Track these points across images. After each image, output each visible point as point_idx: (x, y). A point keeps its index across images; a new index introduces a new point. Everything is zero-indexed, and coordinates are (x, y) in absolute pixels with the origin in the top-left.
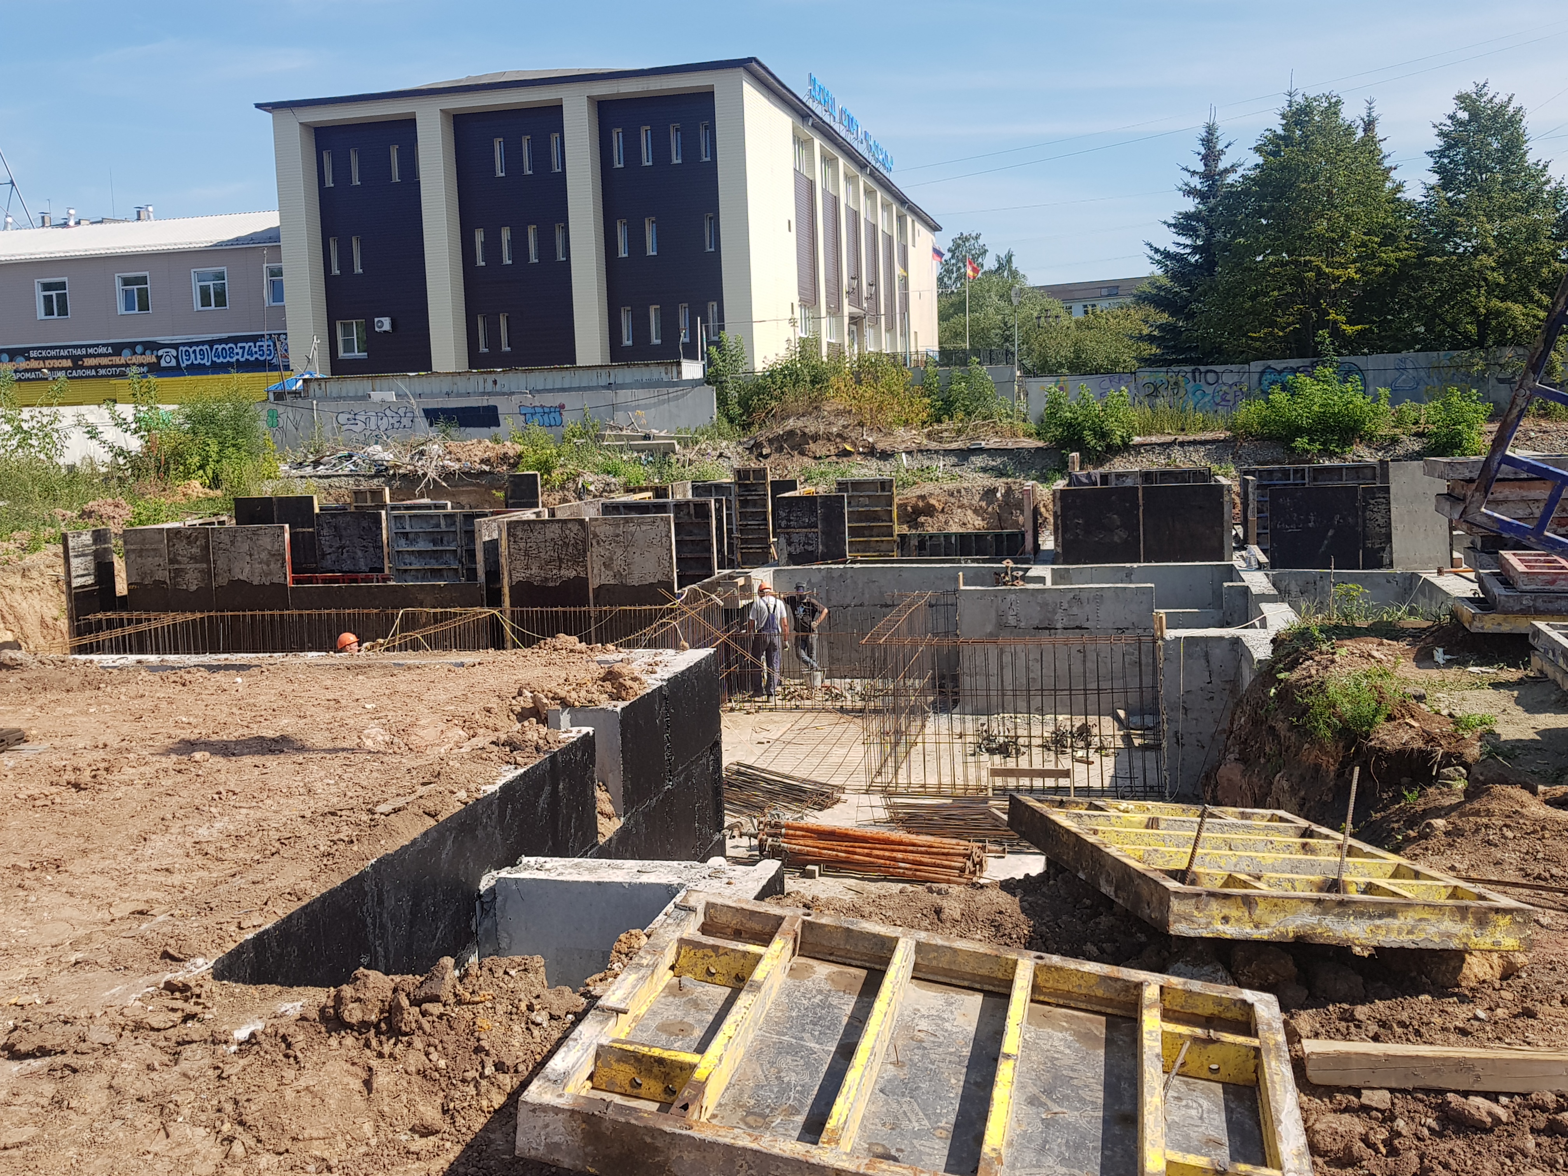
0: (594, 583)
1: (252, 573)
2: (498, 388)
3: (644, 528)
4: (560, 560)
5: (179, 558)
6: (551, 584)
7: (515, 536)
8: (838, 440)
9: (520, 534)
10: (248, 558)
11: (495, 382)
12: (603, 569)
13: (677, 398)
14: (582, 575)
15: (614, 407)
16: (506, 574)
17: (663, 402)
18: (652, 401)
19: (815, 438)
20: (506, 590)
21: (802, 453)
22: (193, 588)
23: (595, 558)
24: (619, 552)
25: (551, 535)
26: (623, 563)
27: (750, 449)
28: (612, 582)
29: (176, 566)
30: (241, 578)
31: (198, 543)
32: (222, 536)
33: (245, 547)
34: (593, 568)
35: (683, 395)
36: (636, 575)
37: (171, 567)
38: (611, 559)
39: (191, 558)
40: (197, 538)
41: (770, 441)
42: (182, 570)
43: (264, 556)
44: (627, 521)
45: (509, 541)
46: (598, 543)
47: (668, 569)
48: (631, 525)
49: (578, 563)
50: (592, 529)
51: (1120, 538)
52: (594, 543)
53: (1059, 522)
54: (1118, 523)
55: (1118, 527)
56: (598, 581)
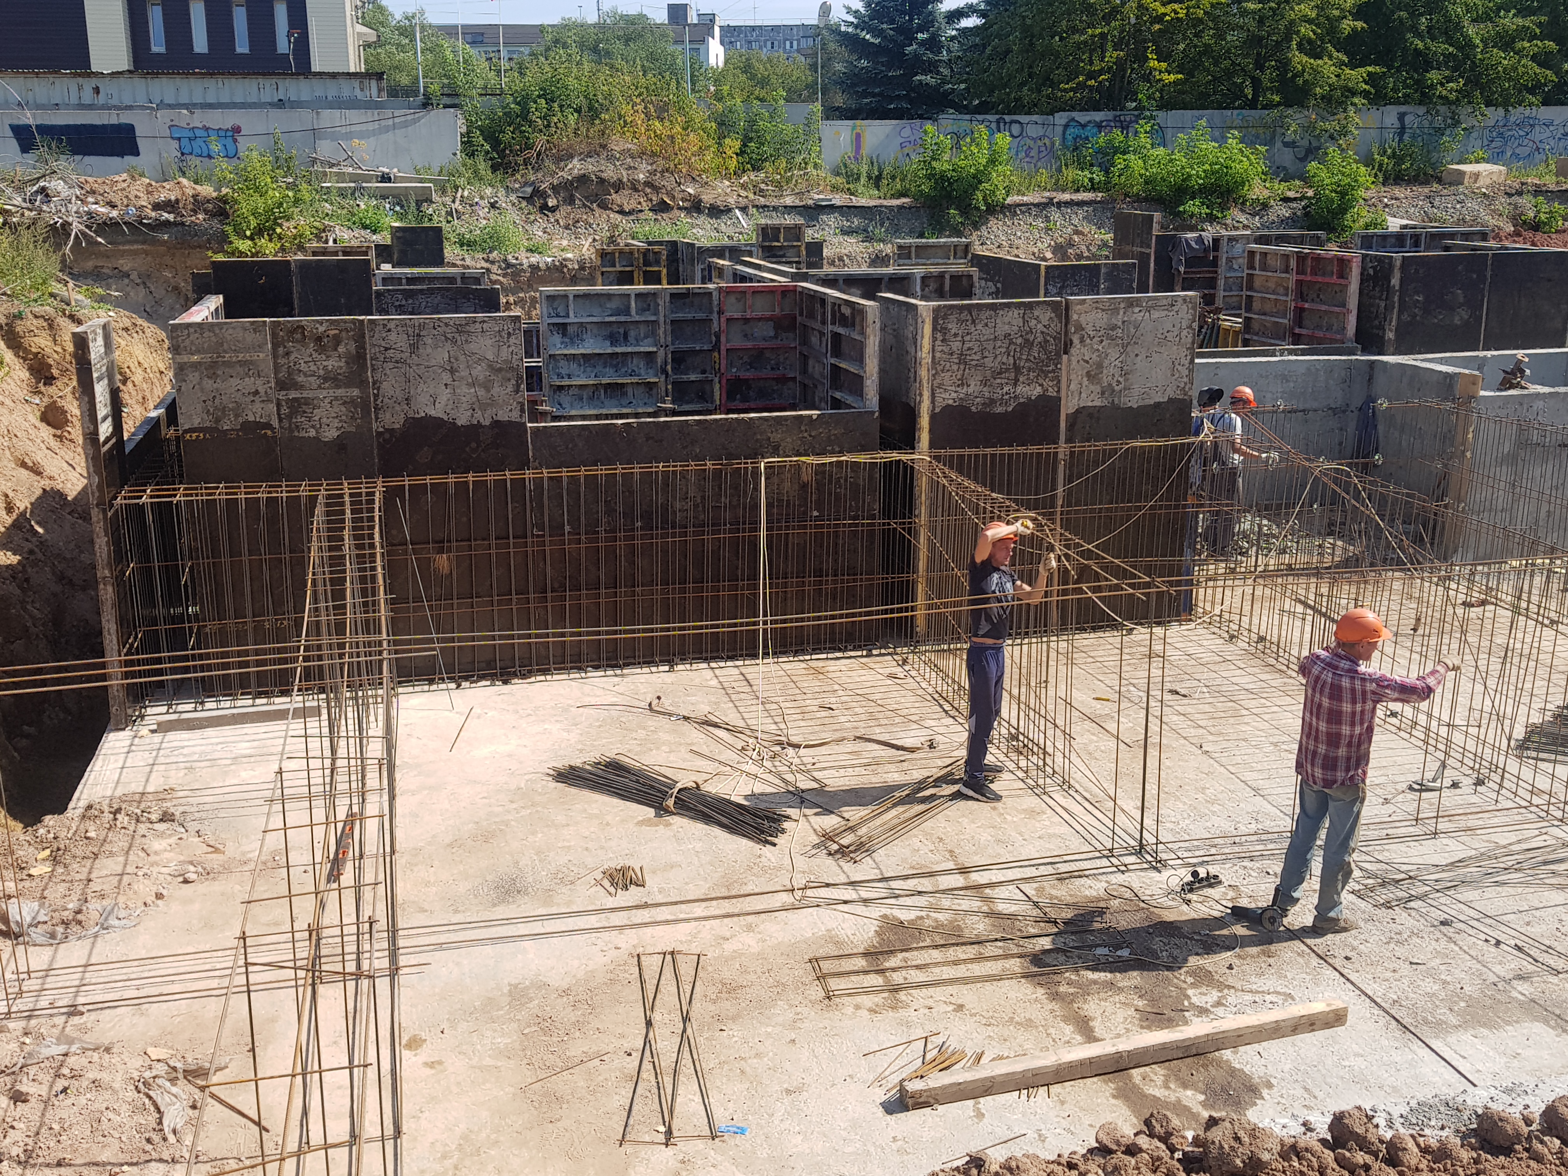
0: (1068, 406)
1: (456, 404)
2: (102, 99)
3: (1156, 314)
4: (1017, 369)
5: (301, 379)
6: (999, 410)
7: (944, 331)
8: (648, 190)
9: (953, 327)
10: (446, 377)
11: (97, 90)
12: (1085, 381)
13: (405, 125)
14: (1052, 393)
15: (315, 133)
16: (926, 394)
17: (387, 129)
18: (371, 127)
19: (618, 186)
20: (924, 421)
21: (604, 206)
22: (330, 434)
23: (1074, 363)
24: (1114, 354)
25: (1003, 328)
26: (1117, 372)
27: (529, 199)
28: (1098, 403)
29: (293, 394)
30: (433, 413)
31: (341, 349)
32: (393, 336)
33: (441, 355)
34: (1069, 381)
35: (415, 121)
36: (1137, 390)
37: (282, 395)
38: (1100, 366)
39: (326, 379)
40: (337, 340)
41: (554, 188)
42: (307, 402)
43: (480, 372)
44: (1131, 303)
45: (934, 339)
46: (1082, 341)
47: (1185, 380)
48: (1137, 310)
49: (1046, 374)
50: (1075, 317)
51: (1462, 318)
52: (1076, 340)
53: (1396, 299)
54: (1461, 300)
55: (1461, 305)
56: (1075, 401)
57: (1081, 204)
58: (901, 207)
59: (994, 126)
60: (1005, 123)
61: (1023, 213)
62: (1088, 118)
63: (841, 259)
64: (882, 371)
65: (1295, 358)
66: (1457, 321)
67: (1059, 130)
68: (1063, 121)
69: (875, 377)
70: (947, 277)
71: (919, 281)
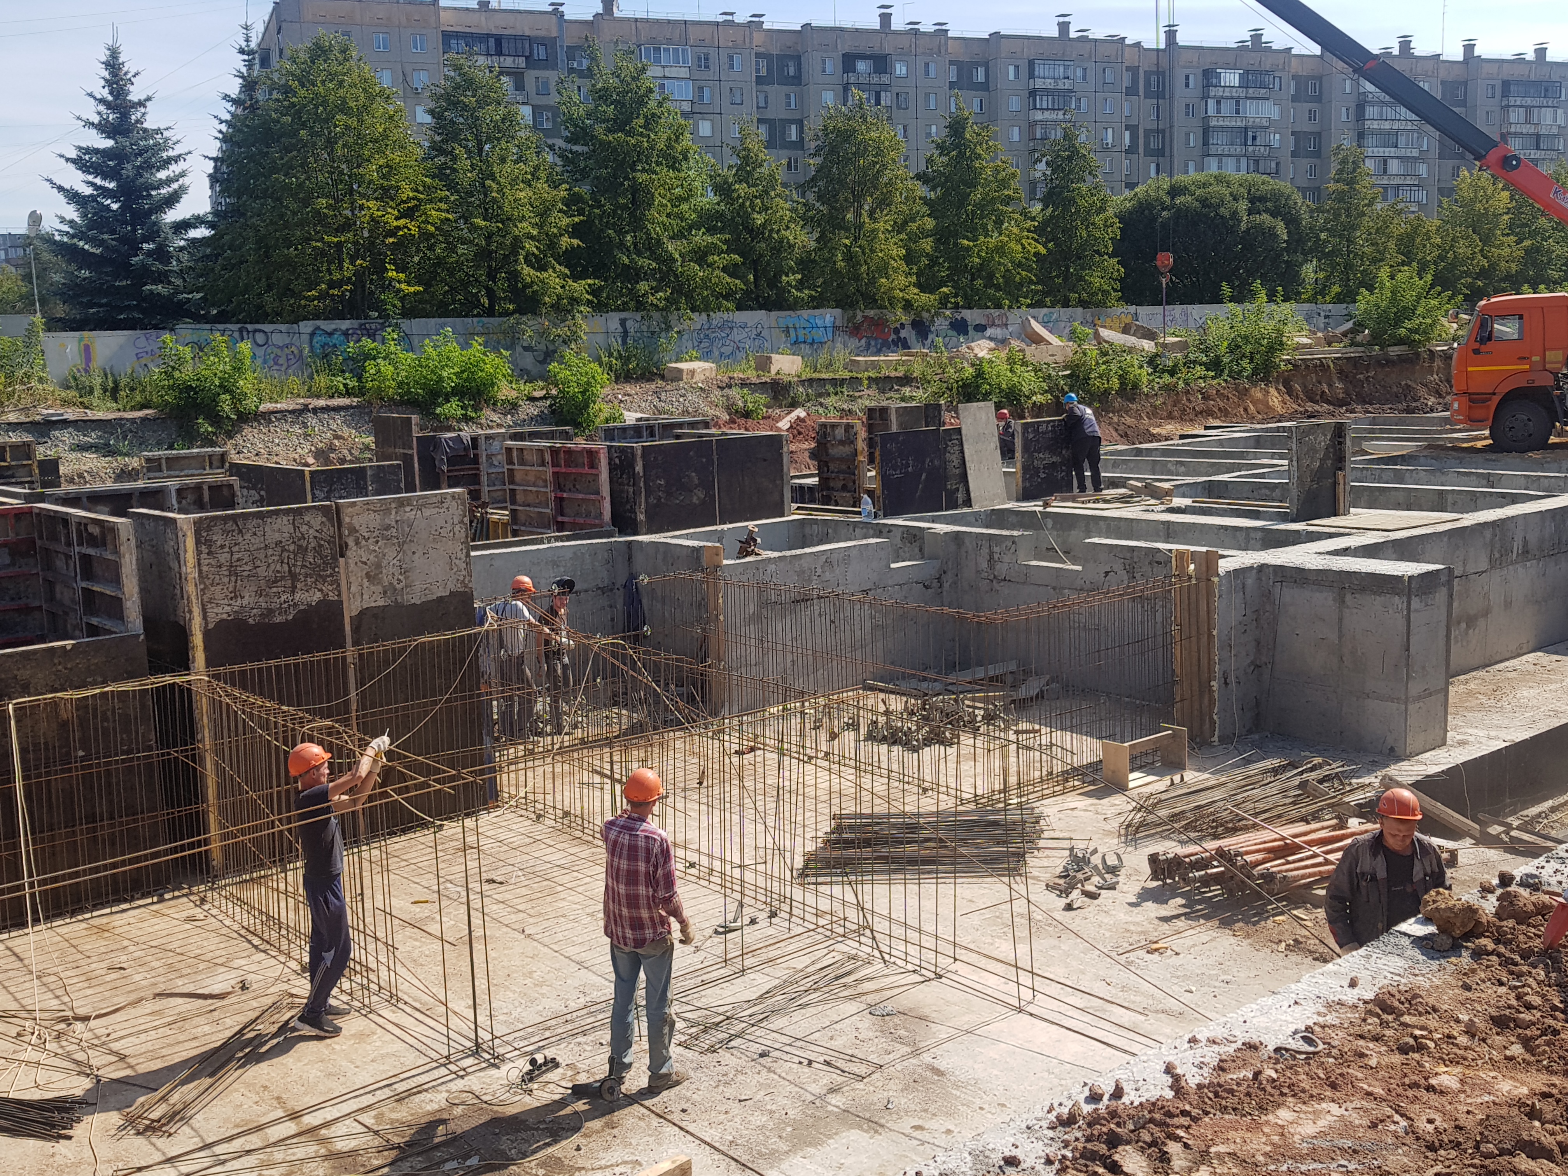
0: (351, 609)
3: (427, 512)
4: (294, 577)
6: (278, 619)
7: (209, 543)
9: (218, 538)
12: (366, 583)
14: (332, 597)
16: (196, 611)
20: (198, 639)
23: (352, 565)
24: (391, 553)
25: (273, 537)
26: (397, 571)
28: (381, 603)
34: (349, 584)
36: (418, 586)
38: (378, 566)
44: (401, 503)
45: (199, 553)
46: (357, 543)
47: (464, 573)
48: (408, 509)
49: (324, 579)
50: (347, 520)
51: (699, 498)
52: (351, 542)
53: (642, 484)
54: (697, 482)
55: (696, 486)
56: (358, 603)
57: (337, 409)
58: (144, 419)
59: (236, 335)
60: (248, 332)
61: (278, 420)
62: (334, 327)
63: (80, 476)
64: (144, 591)
65: (561, 544)
66: (695, 500)
67: (305, 338)
68: (309, 330)
69: (136, 597)
70: (205, 487)
71: (174, 494)
